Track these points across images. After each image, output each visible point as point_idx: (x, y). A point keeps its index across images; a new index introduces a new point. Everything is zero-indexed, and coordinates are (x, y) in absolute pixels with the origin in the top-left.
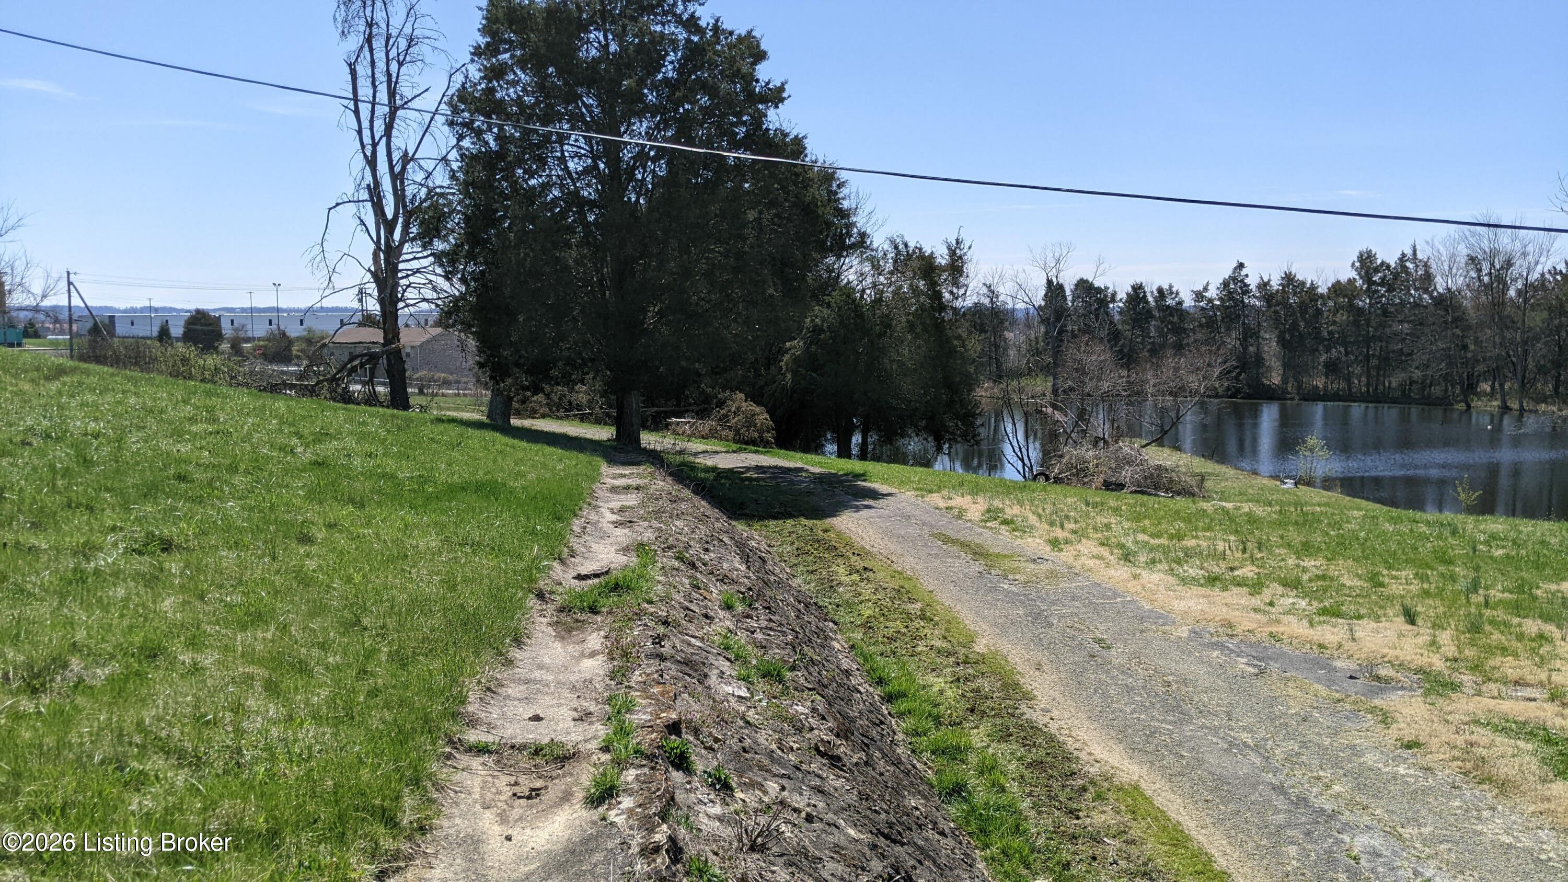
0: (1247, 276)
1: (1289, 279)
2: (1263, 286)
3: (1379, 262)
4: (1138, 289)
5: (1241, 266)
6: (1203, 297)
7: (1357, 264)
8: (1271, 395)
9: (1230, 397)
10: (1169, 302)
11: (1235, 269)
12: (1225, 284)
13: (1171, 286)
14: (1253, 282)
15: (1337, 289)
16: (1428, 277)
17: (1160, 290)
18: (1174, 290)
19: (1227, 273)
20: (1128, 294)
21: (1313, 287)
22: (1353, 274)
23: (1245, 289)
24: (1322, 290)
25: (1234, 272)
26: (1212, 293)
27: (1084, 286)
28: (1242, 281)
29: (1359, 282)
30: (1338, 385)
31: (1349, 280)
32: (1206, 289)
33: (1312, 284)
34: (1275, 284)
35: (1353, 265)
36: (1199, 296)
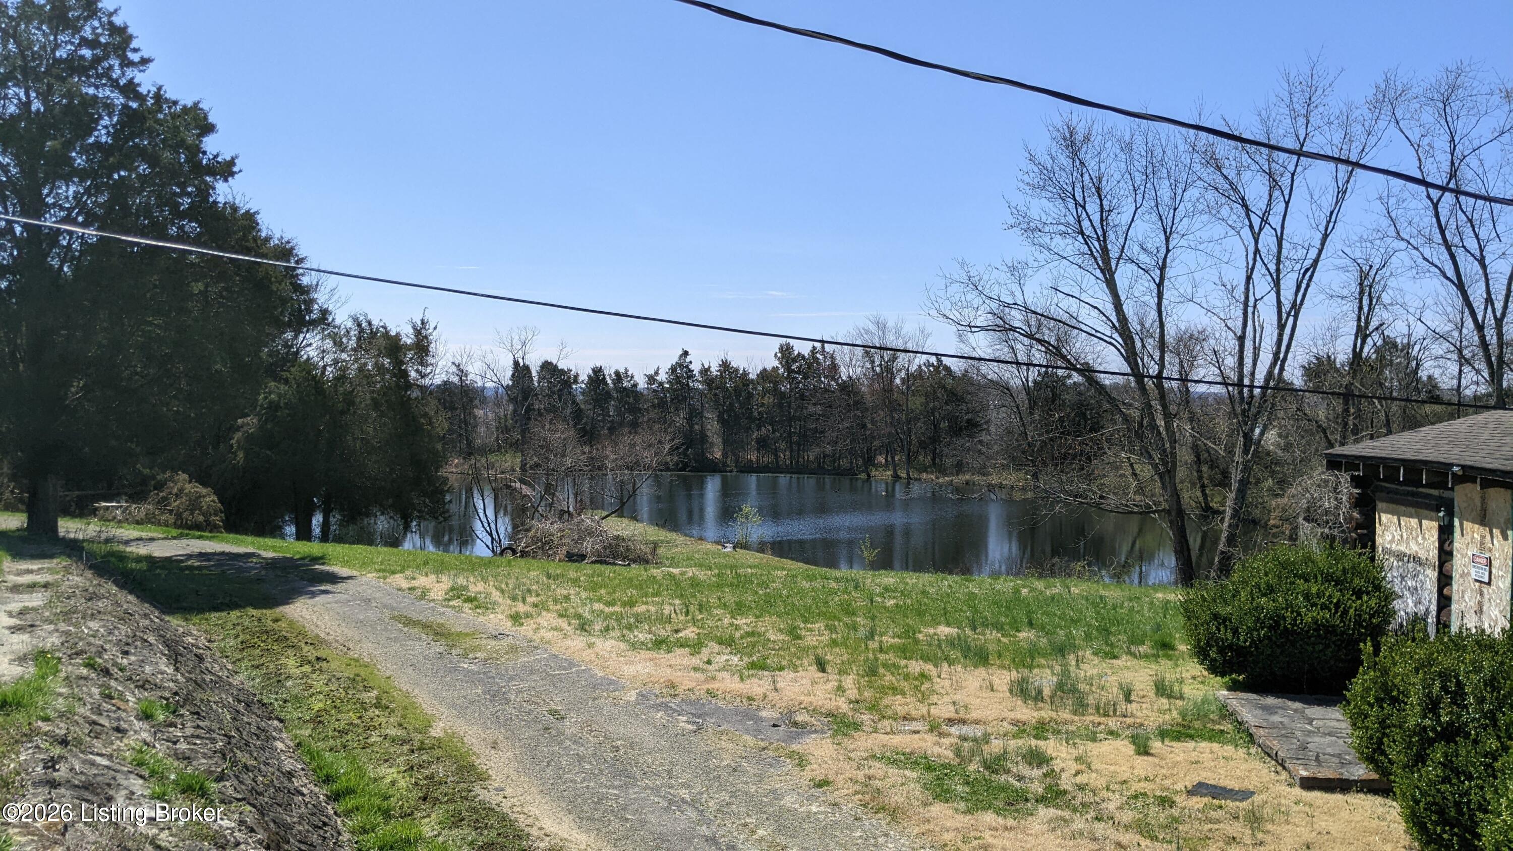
0: (691, 362)
1: (725, 365)
2: (705, 371)
3: (796, 353)
4: (597, 371)
5: (686, 353)
6: (655, 380)
7: (779, 355)
8: (714, 468)
9: (680, 470)
10: (625, 384)
11: (681, 356)
12: (673, 369)
13: (626, 370)
14: (696, 368)
15: (764, 375)
16: (834, 367)
17: (617, 373)
18: (629, 373)
19: (674, 360)
20: (589, 376)
21: (745, 373)
22: (776, 363)
23: (690, 374)
24: (752, 376)
25: (680, 359)
26: (662, 377)
27: (548, 368)
28: (687, 367)
29: (781, 370)
30: (768, 459)
31: (774, 368)
32: (657, 373)
33: (744, 370)
34: (715, 370)
35: (776, 355)
36: (651, 379)
